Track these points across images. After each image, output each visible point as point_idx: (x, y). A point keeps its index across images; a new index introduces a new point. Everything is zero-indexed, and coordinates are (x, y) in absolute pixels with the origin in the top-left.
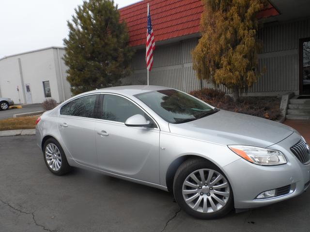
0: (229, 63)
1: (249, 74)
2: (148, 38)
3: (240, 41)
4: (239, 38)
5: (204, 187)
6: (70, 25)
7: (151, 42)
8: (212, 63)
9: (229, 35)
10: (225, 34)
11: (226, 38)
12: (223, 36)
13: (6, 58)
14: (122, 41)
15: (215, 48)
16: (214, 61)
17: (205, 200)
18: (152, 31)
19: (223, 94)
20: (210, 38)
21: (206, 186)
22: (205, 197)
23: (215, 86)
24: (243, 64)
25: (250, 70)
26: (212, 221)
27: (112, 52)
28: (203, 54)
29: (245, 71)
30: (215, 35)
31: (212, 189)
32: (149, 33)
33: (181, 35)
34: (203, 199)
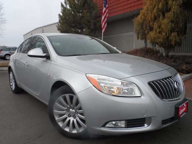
0: (159, 27)
1: (172, 35)
2: (104, 10)
3: (170, 10)
4: (169, 8)
5: (71, 110)
6: (62, 5)
7: (106, 13)
8: (148, 28)
9: (160, 6)
10: (158, 5)
11: (158, 8)
12: (156, 7)
13: (37, 29)
14: (93, 15)
15: (150, 16)
16: (150, 26)
17: (71, 122)
18: (107, 6)
19: (157, 52)
20: (147, 10)
21: (72, 109)
22: (72, 119)
23: (153, 46)
24: (169, 27)
25: (174, 32)
26: (75, 140)
27: (86, 22)
28: (141, 21)
29: (170, 32)
30: (151, 7)
31: (77, 113)
32: (105, 7)
33: (132, 10)
34: (70, 121)
